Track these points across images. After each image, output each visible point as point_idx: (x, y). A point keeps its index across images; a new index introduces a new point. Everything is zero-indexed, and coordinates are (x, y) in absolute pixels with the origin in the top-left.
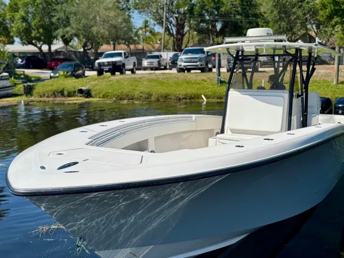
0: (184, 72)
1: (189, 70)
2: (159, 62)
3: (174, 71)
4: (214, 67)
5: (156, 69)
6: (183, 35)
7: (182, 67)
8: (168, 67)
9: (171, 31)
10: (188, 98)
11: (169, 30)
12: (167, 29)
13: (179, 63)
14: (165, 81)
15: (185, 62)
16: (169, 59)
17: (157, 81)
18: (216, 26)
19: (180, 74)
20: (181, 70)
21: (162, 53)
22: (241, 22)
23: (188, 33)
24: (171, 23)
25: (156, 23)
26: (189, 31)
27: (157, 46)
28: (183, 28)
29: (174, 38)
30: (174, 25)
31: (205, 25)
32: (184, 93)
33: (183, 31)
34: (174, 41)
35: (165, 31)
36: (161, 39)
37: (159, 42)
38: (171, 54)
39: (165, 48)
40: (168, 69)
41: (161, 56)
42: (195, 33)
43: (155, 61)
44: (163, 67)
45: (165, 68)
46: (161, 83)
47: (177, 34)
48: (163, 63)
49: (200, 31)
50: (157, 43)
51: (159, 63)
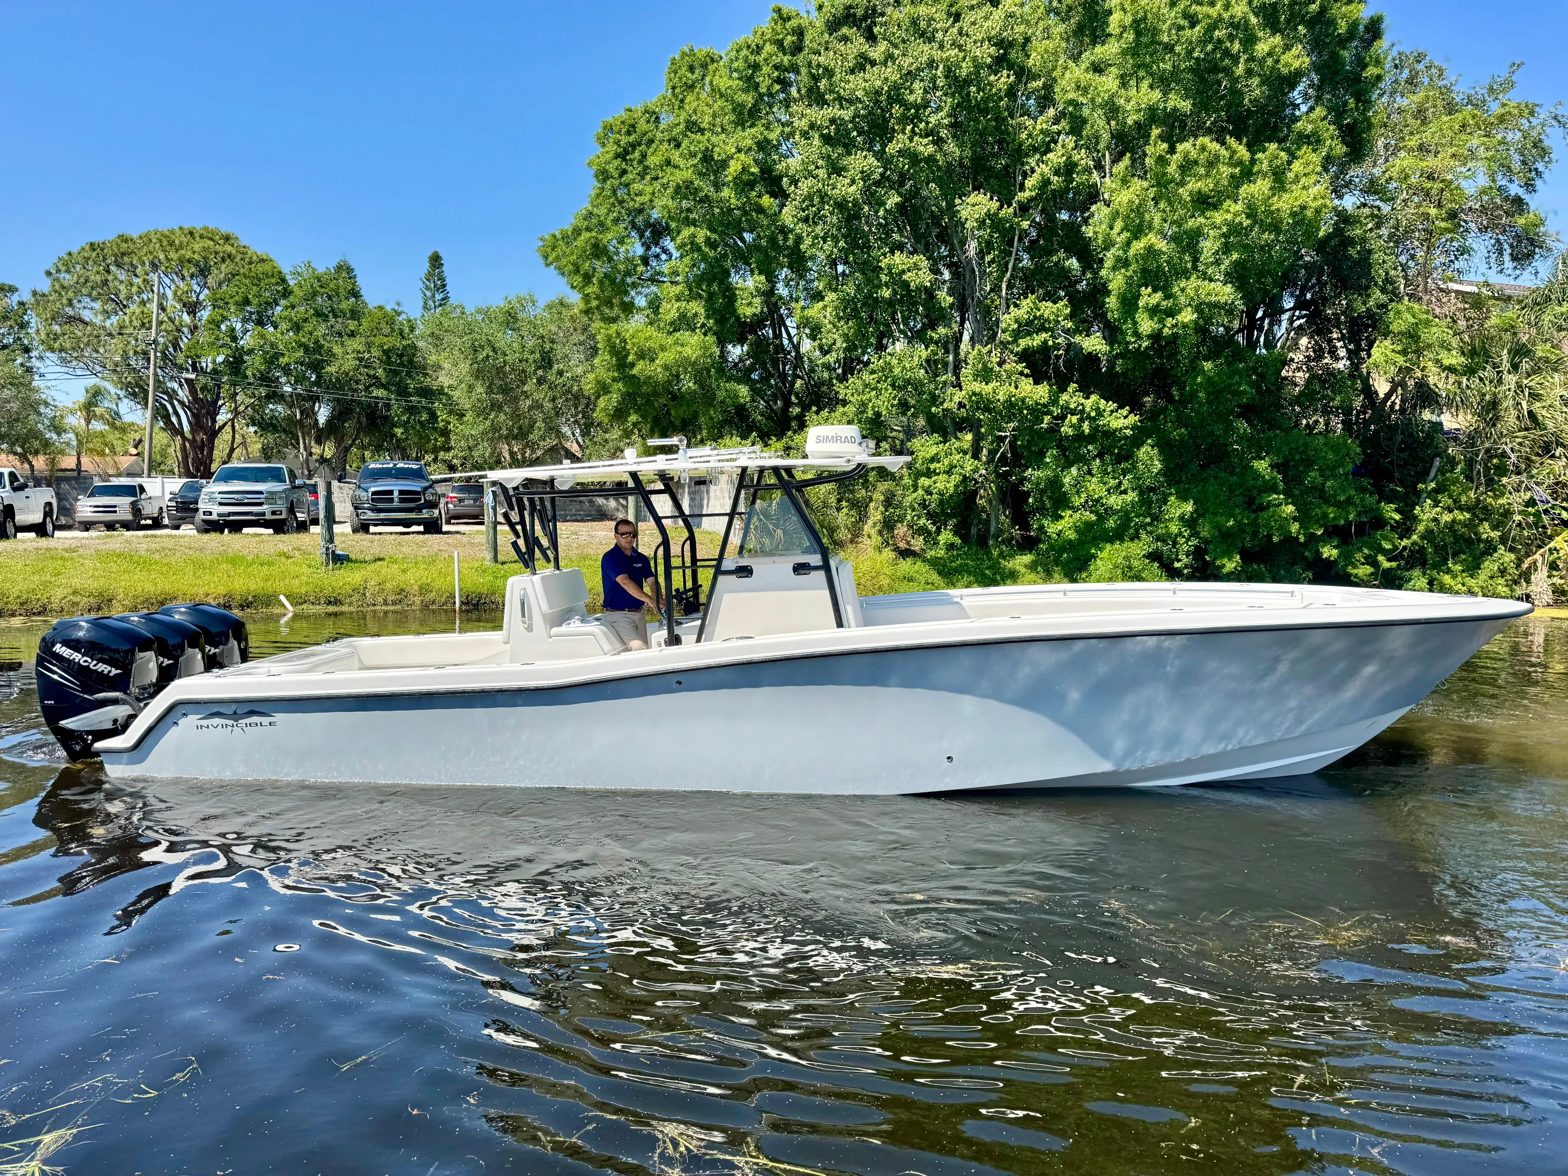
0: (222, 532)
1: (236, 527)
2: (133, 504)
3: (188, 531)
4: (315, 522)
5: (127, 526)
6: (214, 434)
7: (214, 517)
8: (166, 521)
9: (174, 419)
10: (233, 605)
11: (166, 418)
12: (161, 414)
13: (202, 506)
14: (157, 556)
15: (221, 504)
16: (168, 496)
17: (129, 557)
18: (315, 414)
19: (206, 537)
20: (212, 527)
21: (143, 481)
22: (388, 406)
23: (228, 428)
24: (172, 395)
25: (122, 393)
26: (232, 420)
27: (125, 462)
28: (214, 412)
29: (184, 438)
30: (182, 403)
31: (280, 408)
32: (222, 590)
33: (214, 421)
34: (184, 449)
35: (154, 418)
36: (140, 441)
37: (134, 451)
38: (176, 484)
39: (155, 467)
40: (166, 527)
41: (142, 489)
42: (252, 429)
43: (123, 502)
44: (149, 522)
45: (157, 524)
46: (145, 564)
47: (193, 431)
48: (150, 509)
49: (266, 426)
50: (126, 453)
51: (136, 510)
